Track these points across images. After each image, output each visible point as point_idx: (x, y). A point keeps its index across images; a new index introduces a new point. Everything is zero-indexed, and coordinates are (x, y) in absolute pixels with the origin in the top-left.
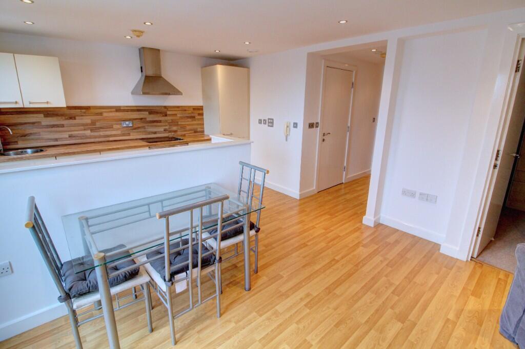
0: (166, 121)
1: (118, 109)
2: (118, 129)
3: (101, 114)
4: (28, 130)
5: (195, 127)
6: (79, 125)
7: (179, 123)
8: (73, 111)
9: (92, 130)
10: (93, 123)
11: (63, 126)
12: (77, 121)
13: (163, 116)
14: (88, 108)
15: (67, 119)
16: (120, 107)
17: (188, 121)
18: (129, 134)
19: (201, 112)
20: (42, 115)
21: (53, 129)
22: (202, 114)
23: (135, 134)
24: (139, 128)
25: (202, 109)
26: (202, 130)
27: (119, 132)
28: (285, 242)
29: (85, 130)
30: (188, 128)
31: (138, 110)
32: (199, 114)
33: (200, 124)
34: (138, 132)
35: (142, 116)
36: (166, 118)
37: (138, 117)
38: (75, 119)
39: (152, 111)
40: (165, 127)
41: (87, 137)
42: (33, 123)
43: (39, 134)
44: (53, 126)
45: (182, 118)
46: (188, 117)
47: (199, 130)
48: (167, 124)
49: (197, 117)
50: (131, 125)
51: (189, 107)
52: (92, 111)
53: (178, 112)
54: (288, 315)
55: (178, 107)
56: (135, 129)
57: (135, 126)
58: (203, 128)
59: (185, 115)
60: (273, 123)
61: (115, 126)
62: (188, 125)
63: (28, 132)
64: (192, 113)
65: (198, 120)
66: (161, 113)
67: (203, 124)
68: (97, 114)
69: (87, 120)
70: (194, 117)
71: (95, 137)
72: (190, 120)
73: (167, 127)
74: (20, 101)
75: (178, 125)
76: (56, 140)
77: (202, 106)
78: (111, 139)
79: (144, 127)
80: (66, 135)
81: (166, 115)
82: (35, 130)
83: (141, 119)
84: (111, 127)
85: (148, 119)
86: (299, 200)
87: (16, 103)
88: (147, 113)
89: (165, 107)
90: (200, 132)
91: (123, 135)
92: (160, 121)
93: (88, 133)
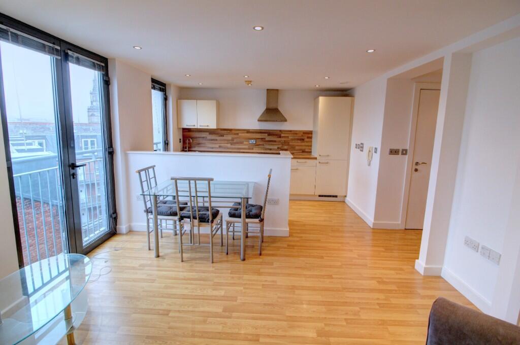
0: (280, 141)
1: (248, 131)
2: (245, 145)
3: (238, 134)
4: (201, 141)
5: (303, 148)
6: (225, 140)
7: (290, 144)
8: (223, 132)
9: (231, 144)
10: (233, 140)
11: (217, 140)
12: (225, 138)
13: (278, 138)
14: (231, 130)
15: (219, 136)
16: (249, 130)
17: (298, 143)
18: (253, 149)
19: (310, 135)
20: (208, 133)
21: (212, 142)
22: (311, 138)
23: (257, 149)
24: (260, 145)
25: (312, 134)
26: (310, 151)
27: (247, 147)
28: (308, 249)
29: (227, 143)
30: (297, 148)
31: (261, 133)
32: (308, 138)
33: (308, 146)
34: (259, 148)
35: (263, 137)
36: (279, 139)
37: (260, 137)
38: (223, 136)
39: (270, 133)
40: (278, 146)
41: (228, 148)
42: (203, 137)
43: (204, 143)
44: (212, 140)
45: (292, 140)
46: (298, 139)
47: (306, 150)
48: (280, 143)
49: (306, 140)
50: (254, 142)
51: (300, 131)
52: (233, 132)
53: (291, 135)
54: (245, 282)
55: (291, 131)
56: (257, 145)
57: (257, 143)
58: (311, 149)
59: (297, 138)
60: (362, 147)
61: (245, 143)
62: (298, 145)
63: (201, 142)
64: (302, 136)
65: (307, 142)
66: (276, 135)
67: (311, 146)
68: (235, 134)
69: (230, 137)
70: (303, 140)
71: (232, 149)
72: (299, 141)
73: (280, 146)
74: (196, 125)
75: (288, 145)
76: (213, 148)
77: (312, 131)
78: (241, 151)
79: (263, 145)
80: (217, 146)
81: (280, 137)
82: (203, 142)
83: (262, 139)
84: (242, 143)
85: (267, 139)
86: (373, 229)
87: (194, 126)
88: (267, 135)
89: (280, 131)
90: (307, 152)
91: (249, 149)
92: (275, 141)
93: (229, 145)
